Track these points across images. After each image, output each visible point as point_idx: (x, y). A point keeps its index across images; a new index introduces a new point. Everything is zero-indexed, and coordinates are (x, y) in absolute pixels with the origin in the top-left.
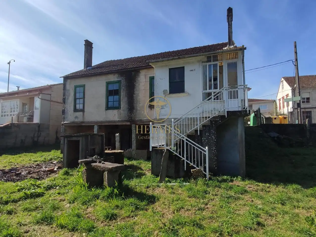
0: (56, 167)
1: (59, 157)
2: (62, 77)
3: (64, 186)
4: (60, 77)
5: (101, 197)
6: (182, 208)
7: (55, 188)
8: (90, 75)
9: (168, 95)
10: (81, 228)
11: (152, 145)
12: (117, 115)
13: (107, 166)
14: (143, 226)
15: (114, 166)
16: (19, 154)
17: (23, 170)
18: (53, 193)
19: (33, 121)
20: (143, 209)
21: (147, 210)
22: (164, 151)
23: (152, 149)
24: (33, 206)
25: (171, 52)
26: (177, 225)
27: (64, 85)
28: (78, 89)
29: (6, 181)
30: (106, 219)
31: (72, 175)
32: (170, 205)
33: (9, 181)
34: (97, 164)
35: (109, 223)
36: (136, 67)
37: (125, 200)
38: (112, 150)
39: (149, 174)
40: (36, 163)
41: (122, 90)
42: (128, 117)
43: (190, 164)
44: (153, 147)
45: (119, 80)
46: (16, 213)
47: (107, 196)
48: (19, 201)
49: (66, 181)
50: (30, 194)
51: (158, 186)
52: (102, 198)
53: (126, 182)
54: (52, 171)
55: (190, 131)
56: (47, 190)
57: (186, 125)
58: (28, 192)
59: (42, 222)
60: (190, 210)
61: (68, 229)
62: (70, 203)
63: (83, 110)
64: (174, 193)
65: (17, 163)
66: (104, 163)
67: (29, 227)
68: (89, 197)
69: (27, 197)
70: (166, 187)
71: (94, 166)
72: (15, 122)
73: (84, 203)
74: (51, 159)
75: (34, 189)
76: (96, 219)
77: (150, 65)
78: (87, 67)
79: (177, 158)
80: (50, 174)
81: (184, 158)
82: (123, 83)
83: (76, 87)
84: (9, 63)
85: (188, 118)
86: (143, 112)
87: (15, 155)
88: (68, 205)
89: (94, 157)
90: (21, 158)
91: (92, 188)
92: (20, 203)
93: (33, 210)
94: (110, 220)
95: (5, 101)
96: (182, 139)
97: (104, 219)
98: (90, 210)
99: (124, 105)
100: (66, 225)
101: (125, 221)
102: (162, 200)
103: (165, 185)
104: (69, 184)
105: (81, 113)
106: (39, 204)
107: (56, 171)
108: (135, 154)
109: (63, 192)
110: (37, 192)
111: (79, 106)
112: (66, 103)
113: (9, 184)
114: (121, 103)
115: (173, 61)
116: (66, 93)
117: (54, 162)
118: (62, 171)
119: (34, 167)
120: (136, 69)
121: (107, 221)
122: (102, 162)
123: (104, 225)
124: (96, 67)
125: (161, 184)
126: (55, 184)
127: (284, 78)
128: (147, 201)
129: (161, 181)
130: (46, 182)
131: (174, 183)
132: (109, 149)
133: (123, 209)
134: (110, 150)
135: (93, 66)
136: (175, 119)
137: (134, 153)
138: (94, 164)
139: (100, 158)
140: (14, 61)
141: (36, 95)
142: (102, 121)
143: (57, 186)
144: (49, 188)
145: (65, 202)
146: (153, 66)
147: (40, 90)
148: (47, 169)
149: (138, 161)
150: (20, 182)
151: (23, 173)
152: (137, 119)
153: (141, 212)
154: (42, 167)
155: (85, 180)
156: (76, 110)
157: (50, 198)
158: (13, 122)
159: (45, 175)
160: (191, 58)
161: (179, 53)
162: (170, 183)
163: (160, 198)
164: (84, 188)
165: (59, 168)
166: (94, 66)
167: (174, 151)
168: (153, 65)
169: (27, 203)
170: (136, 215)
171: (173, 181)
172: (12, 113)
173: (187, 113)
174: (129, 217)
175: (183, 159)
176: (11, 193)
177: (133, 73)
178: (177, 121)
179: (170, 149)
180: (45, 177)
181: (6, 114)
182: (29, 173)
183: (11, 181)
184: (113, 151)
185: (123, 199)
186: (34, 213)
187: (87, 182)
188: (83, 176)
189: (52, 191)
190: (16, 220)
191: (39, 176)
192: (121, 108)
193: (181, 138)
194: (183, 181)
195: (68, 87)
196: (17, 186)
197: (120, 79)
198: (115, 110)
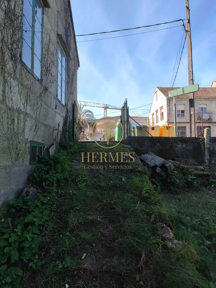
127: (158, 88)
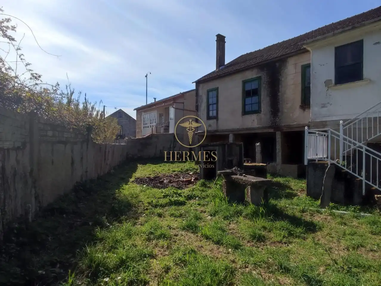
0: (193, 178)
1: (194, 168)
2: (194, 82)
3: (203, 197)
4: (192, 83)
5: (244, 214)
6: (362, 246)
7: (195, 199)
8: (223, 75)
9: (334, 86)
10: (226, 243)
11: (308, 158)
12: (256, 121)
13: (249, 180)
14: (302, 256)
15: (258, 179)
16: (159, 164)
17: (165, 179)
18: (193, 203)
19: (169, 132)
20: (299, 237)
21: (304, 239)
22: (328, 166)
23: (308, 163)
24: (177, 213)
25: (335, 23)
26: (356, 267)
27: (197, 90)
28: (211, 94)
29: (153, 188)
30: (253, 240)
31: (209, 187)
32: (339, 239)
33: (155, 187)
34: (238, 176)
35: (256, 244)
36: (282, 56)
37: (274, 222)
38: (251, 162)
39: (303, 196)
40: (174, 173)
41: (262, 90)
42: (270, 123)
43: (373, 187)
44: (310, 161)
45: (258, 76)
46: (164, 217)
47: (251, 214)
48: (166, 206)
49: (205, 193)
50: (174, 201)
51: (318, 212)
52: (245, 216)
53: (273, 202)
54: (189, 182)
55: (373, 137)
56: (187, 200)
57: (365, 129)
58: (173, 199)
59: (188, 229)
60: (375, 251)
61: (213, 241)
62: (211, 215)
63: (216, 118)
64: (345, 224)
65: (159, 172)
66: (246, 177)
67: (177, 231)
68: (231, 213)
69: (171, 204)
70: (330, 215)
71: (235, 179)
72: (155, 133)
73: (226, 218)
74: (187, 170)
75: (176, 197)
76: (241, 236)
77: (305, 48)
78: (220, 66)
79: (348, 177)
80: (188, 185)
81: (362, 177)
82: (265, 78)
83: (208, 92)
84: (146, 76)
85: (370, 119)
86: (291, 115)
87: (156, 164)
88: (209, 217)
89: (233, 169)
90: (161, 168)
91: (233, 203)
92: (167, 208)
93: (179, 216)
94: (257, 241)
95: (146, 113)
96: (359, 149)
97: (250, 238)
98: (232, 226)
99: (265, 107)
100: (210, 237)
101: (276, 246)
102: (326, 231)
103: (330, 212)
104: (207, 196)
105: (215, 120)
106: (183, 212)
107: (193, 182)
108: (280, 170)
109: (203, 204)
110: (180, 200)
111: (212, 113)
112: (199, 111)
113: (155, 190)
114: (262, 105)
115: (343, 34)
116: (199, 99)
117: (191, 173)
118: (199, 183)
119: (173, 177)
120: (282, 57)
121: (254, 242)
122: (243, 175)
123: (250, 245)
124: (229, 65)
125: (323, 210)
126: (195, 194)
128: (305, 228)
129: (322, 206)
130: (186, 191)
131: (344, 210)
132: (248, 162)
133: (272, 232)
134: (250, 162)
135: (226, 65)
136: (344, 121)
137: (279, 168)
138: (234, 176)
139: (240, 170)
140: (150, 73)
141: (171, 105)
142: (238, 129)
143: (196, 197)
144: (189, 198)
145: (205, 214)
146: (309, 49)
147: (174, 99)
148: (185, 180)
149: (284, 179)
150: (164, 189)
151: (165, 182)
152: (283, 125)
153: (297, 240)
154: (180, 177)
155: (225, 193)
156: (209, 118)
157: (192, 208)
158: (153, 133)
159: (184, 185)
160: (375, 24)
161: (350, 22)
162: (338, 209)
163: (323, 227)
164: (224, 202)
165: (196, 179)
166: (228, 64)
167: (344, 166)
168: (308, 47)
169: (173, 209)
170: (290, 243)
171: (341, 208)
172: (152, 124)
173: (367, 111)
174: (280, 242)
175: (360, 178)
176: (158, 198)
177: (277, 64)
178: (349, 123)
179: (337, 163)
180: (184, 187)
181: (147, 125)
182: (170, 182)
183: (157, 188)
184: (254, 164)
185: (272, 220)
186: (179, 220)
187: (227, 196)
188: (223, 189)
189: (192, 201)
190: (166, 222)
191: (179, 186)
192: (261, 111)
193: (357, 149)
194: (360, 210)
195: (201, 92)
196: (162, 192)
197: (260, 75)
198: (254, 115)
